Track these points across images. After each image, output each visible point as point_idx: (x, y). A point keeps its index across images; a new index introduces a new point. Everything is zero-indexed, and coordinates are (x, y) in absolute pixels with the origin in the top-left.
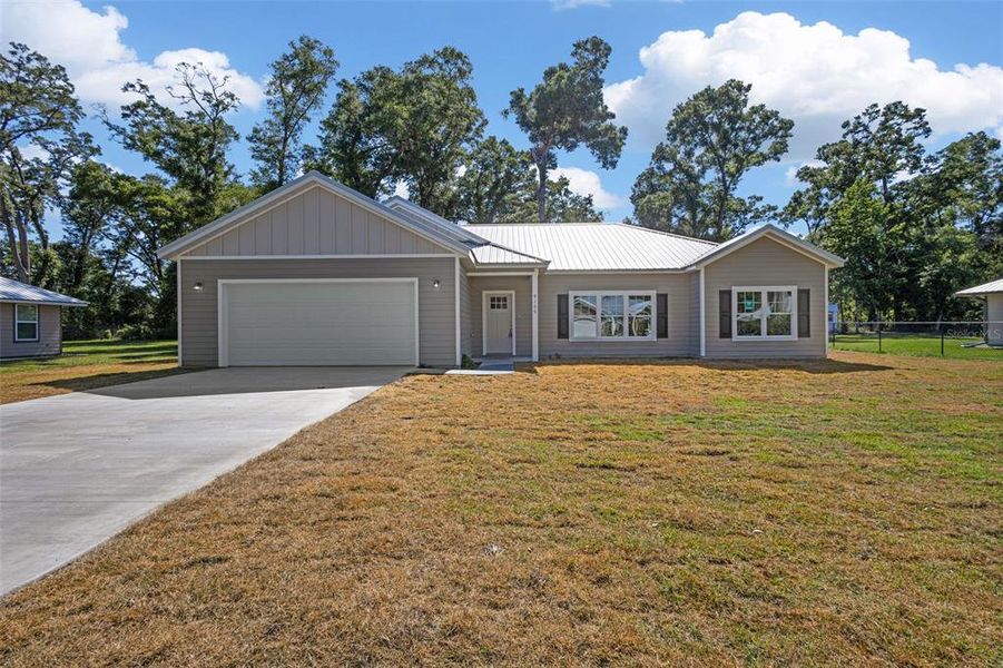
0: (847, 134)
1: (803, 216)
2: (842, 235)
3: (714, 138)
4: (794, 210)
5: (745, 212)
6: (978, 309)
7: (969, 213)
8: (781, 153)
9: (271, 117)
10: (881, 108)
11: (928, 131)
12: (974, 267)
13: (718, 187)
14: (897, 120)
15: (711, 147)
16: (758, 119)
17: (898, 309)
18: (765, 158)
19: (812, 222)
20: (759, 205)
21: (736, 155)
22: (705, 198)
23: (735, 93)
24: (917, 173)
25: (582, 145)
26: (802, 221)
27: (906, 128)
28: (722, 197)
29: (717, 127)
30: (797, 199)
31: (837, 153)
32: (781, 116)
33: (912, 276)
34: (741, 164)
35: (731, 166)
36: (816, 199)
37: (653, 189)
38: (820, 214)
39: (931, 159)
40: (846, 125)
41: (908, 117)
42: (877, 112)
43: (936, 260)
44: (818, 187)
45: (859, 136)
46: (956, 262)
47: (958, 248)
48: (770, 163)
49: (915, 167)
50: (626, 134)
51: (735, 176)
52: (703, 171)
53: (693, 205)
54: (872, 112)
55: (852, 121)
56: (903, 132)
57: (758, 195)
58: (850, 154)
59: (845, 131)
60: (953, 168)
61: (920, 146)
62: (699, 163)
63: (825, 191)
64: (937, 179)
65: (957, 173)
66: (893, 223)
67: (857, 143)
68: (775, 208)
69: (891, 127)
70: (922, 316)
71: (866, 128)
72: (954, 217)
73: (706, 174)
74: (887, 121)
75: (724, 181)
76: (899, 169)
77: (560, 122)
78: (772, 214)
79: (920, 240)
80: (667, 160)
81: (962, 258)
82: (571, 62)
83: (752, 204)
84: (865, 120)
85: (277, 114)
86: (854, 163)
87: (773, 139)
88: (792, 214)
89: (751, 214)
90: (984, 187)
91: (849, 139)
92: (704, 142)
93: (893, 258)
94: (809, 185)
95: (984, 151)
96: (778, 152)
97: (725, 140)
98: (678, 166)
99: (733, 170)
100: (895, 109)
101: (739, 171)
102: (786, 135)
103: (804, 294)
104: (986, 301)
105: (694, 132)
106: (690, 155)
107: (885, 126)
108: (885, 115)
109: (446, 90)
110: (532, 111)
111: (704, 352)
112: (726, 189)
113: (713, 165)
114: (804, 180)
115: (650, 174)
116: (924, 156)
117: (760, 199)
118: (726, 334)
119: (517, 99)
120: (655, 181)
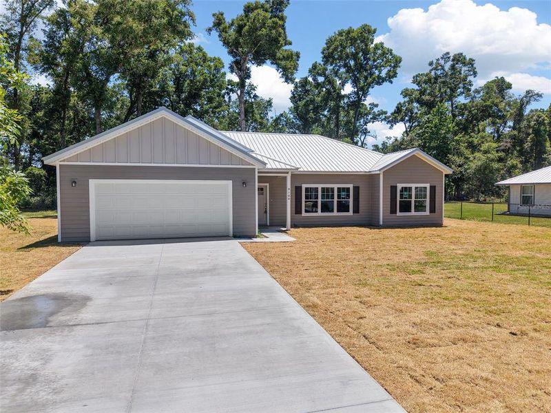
0: (432, 70)
1: (402, 120)
3: (352, 63)
4: (397, 115)
5: (366, 115)
8: (393, 77)
9: (9, 13)
10: (451, 55)
11: (476, 74)
13: (353, 98)
14: (459, 65)
15: (349, 69)
16: (379, 53)
18: (384, 80)
19: (408, 124)
20: (376, 110)
21: (365, 77)
22: (344, 103)
23: (366, 34)
24: (469, 99)
26: (401, 123)
28: (356, 105)
29: (355, 57)
30: (399, 108)
31: (426, 82)
32: (394, 53)
34: (369, 83)
35: (362, 84)
36: (410, 109)
38: (413, 119)
39: (477, 91)
40: (431, 64)
41: (464, 64)
42: (449, 58)
44: (411, 101)
45: (439, 72)
49: (468, 95)
50: (298, 57)
51: (365, 91)
52: (343, 84)
53: (336, 109)
54: (446, 56)
55: (435, 61)
56: (462, 72)
57: (375, 103)
58: (433, 83)
59: (431, 68)
61: (470, 82)
62: (340, 78)
63: (415, 104)
66: (458, 132)
67: (437, 77)
68: (386, 113)
69: (456, 68)
71: (443, 68)
73: (345, 87)
74: (454, 64)
75: (358, 95)
76: (459, 95)
78: (383, 116)
80: (320, 74)
83: (371, 109)
84: (442, 62)
85: (14, 11)
87: (389, 68)
88: (396, 118)
89: (370, 116)
91: (433, 74)
92: (345, 65)
94: (407, 99)
95: (504, 90)
96: (391, 76)
97: (360, 67)
98: (327, 80)
99: (363, 86)
100: (459, 59)
101: (367, 88)
102: (396, 66)
103: (433, 189)
104: (509, 187)
105: (340, 58)
106: (336, 73)
107: (453, 67)
108: (453, 60)
109: (170, 10)
110: (232, 32)
111: (381, 223)
112: (360, 99)
113: (350, 82)
114: (405, 97)
115: (305, 82)
116: (473, 88)
117: (377, 106)
118: (393, 211)
119: (219, 22)
120: (308, 87)
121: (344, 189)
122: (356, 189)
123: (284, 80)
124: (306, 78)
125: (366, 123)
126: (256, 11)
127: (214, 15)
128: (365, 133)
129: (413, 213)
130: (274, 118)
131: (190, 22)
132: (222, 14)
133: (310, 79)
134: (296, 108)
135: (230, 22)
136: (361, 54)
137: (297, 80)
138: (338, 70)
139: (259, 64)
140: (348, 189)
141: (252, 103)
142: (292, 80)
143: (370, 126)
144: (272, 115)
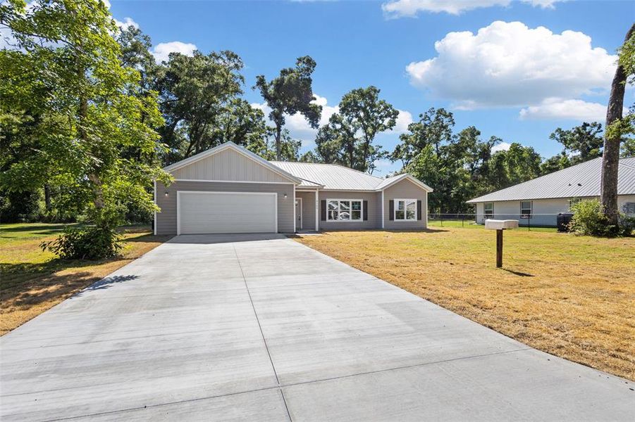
0: (422, 120)
1: (401, 158)
2: (420, 171)
3: (362, 114)
4: (397, 154)
5: (374, 153)
6: (472, 208)
7: (469, 162)
8: (393, 126)
10: (436, 110)
11: (454, 123)
12: (471, 188)
13: (363, 141)
14: (442, 117)
15: (360, 119)
16: (382, 107)
17: (442, 207)
18: (386, 128)
19: (405, 161)
20: (381, 151)
21: (372, 125)
22: (356, 145)
23: (372, 93)
24: (449, 142)
25: (299, 112)
26: (400, 160)
27: (446, 121)
28: (366, 146)
29: (364, 110)
30: (398, 149)
31: (418, 129)
32: (393, 107)
33: (448, 192)
34: (375, 129)
35: (370, 130)
36: (406, 150)
37: (328, 137)
38: (409, 157)
39: (455, 137)
40: (421, 116)
41: (446, 116)
42: (434, 112)
43: (457, 185)
44: (407, 143)
45: (427, 122)
46: (464, 186)
47: (465, 180)
48: (388, 131)
49: (449, 139)
50: (321, 109)
51: (372, 136)
52: (355, 131)
53: (350, 149)
54: (432, 111)
55: (424, 114)
56: (444, 123)
57: (380, 145)
58: (423, 130)
60: (463, 142)
61: (450, 130)
62: (353, 126)
63: (410, 146)
64: (456, 146)
65: (464, 145)
66: (441, 166)
67: (426, 125)
68: (388, 153)
69: (440, 120)
70: (451, 211)
71: (429, 119)
72: (463, 163)
73: (357, 133)
74: (438, 116)
75: (367, 138)
76: (442, 140)
77: (289, 101)
78: (386, 155)
79: (450, 174)
80: (337, 123)
81: (467, 184)
82: (294, 67)
83: (377, 149)
84: (429, 114)
86: (424, 134)
87: (389, 118)
88: (396, 156)
89: (377, 155)
90: (475, 151)
91: (423, 123)
92: (357, 116)
93: (441, 183)
94: (404, 142)
95: (475, 136)
96: (391, 125)
97: (368, 117)
98: (343, 127)
99: (371, 132)
100: (441, 112)
101: (374, 133)
102: (395, 117)
103: (419, 203)
104: (476, 205)
105: (353, 110)
106: (350, 121)
107: (437, 119)
108: (437, 113)
109: (225, 74)
110: (271, 90)
111: (383, 227)
112: (368, 142)
113: (361, 128)
114: (402, 140)
115: (327, 128)
116: (452, 135)
117: (381, 147)
118: (392, 218)
119: (261, 82)
120: (329, 132)
121: (356, 202)
122: (365, 203)
123: (310, 126)
124: (328, 126)
125: (373, 160)
126: (290, 75)
127: (257, 77)
128: (373, 168)
129: (405, 220)
130: (303, 155)
131: (241, 83)
132: (263, 77)
133: (330, 126)
134: (319, 148)
135: (270, 82)
136: (368, 108)
137: (320, 127)
138: (351, 119)
139: (291, 114)
140: (360, 202)
141: (286, 144)
142: (317, 126)
143: (376, 163)
144: (302, 152)
